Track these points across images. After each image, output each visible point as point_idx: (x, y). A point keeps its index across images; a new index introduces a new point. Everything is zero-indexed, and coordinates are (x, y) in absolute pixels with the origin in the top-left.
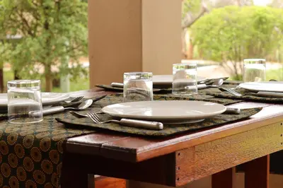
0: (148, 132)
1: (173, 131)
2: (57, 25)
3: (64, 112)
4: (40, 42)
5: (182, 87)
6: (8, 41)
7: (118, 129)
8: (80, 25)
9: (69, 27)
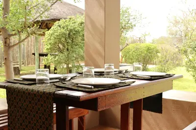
0: (87, 90)
1: (97, 89)
2: (71, 49)
3: (59, 81)
4: (65, 55)
5: (108, 73)
6: (53, 55)
7: (76, 88)
8: (80, 49)
9: (76, 50)
